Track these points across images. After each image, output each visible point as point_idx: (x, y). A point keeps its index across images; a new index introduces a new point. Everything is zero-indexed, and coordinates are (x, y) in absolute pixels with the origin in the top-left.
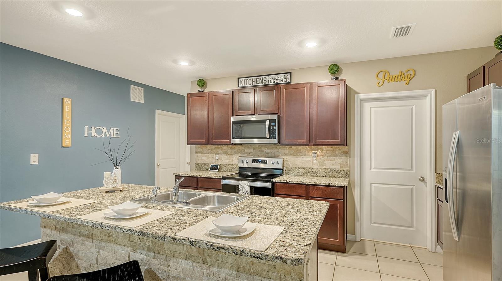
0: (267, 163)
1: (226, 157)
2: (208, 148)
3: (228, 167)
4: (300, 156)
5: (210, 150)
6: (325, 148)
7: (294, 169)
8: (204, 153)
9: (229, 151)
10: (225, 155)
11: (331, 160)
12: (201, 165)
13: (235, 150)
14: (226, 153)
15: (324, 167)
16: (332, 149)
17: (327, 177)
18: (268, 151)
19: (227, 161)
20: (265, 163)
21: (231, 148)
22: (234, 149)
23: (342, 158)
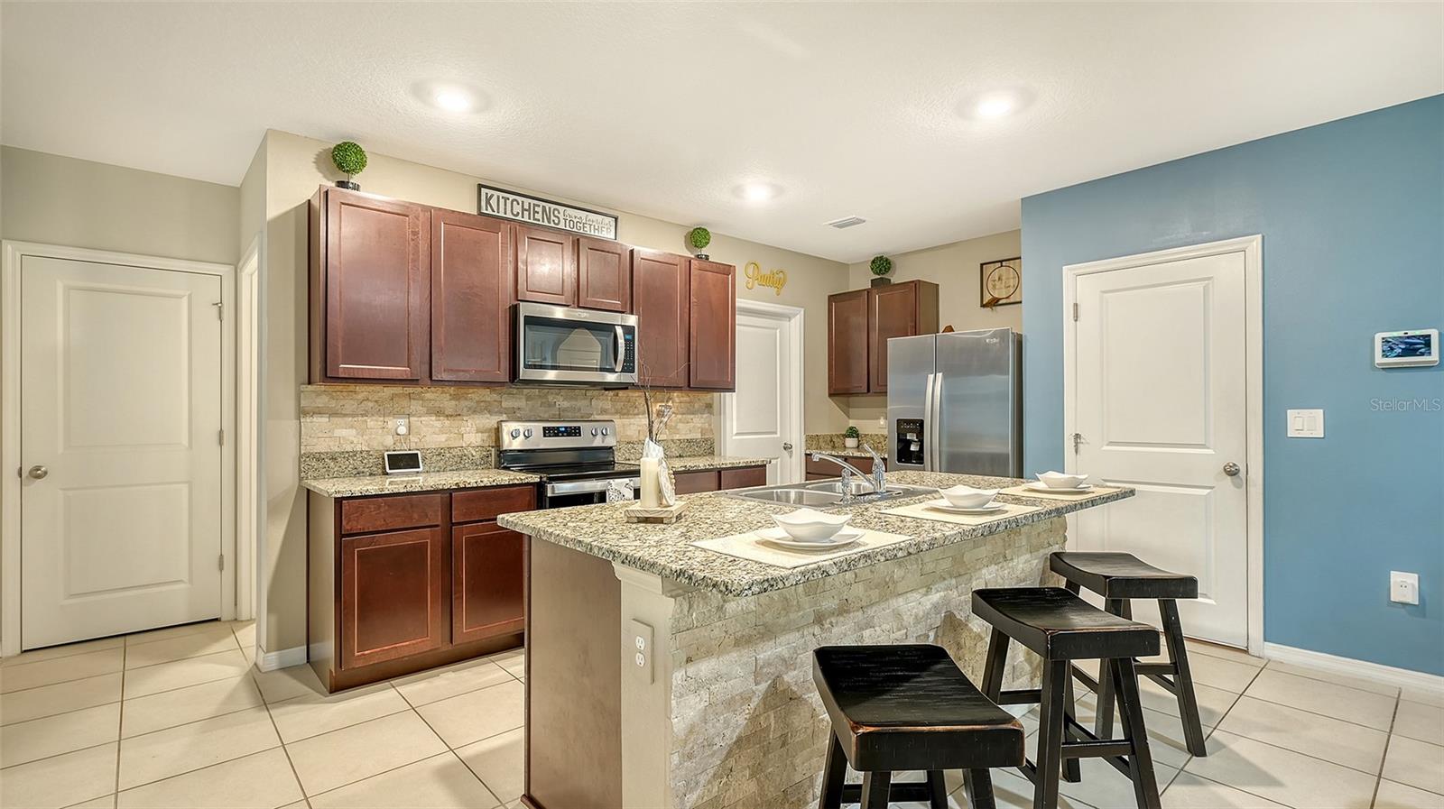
0: (580, 435)
1: (438, 424)
2: (360, 397)
3: (448, 455)
4: (635, 415)
5: (371, 404)
6: (678, 396)
7: (623, 446)
8: (345, 415)
9: (449, 405)
10: (434, 418)
11: (688, 423)
12: (333, 459)
13: (467, 403)
14: (439, 413)
15: (677, 437)
16: (687, 399)
17: (683, 457)
18: (566, 404)
19: (443, 438)
20: (576, 436)
21: (455, 397)
22: (466, 399)
23: (705, 416)
